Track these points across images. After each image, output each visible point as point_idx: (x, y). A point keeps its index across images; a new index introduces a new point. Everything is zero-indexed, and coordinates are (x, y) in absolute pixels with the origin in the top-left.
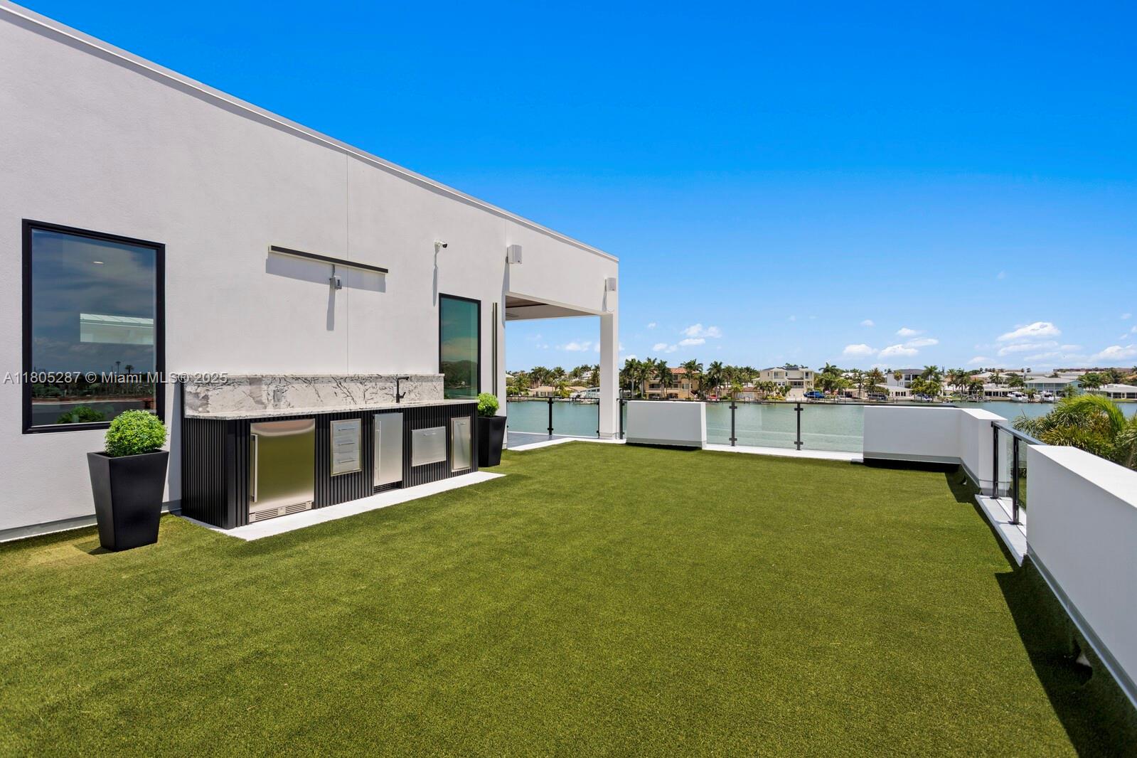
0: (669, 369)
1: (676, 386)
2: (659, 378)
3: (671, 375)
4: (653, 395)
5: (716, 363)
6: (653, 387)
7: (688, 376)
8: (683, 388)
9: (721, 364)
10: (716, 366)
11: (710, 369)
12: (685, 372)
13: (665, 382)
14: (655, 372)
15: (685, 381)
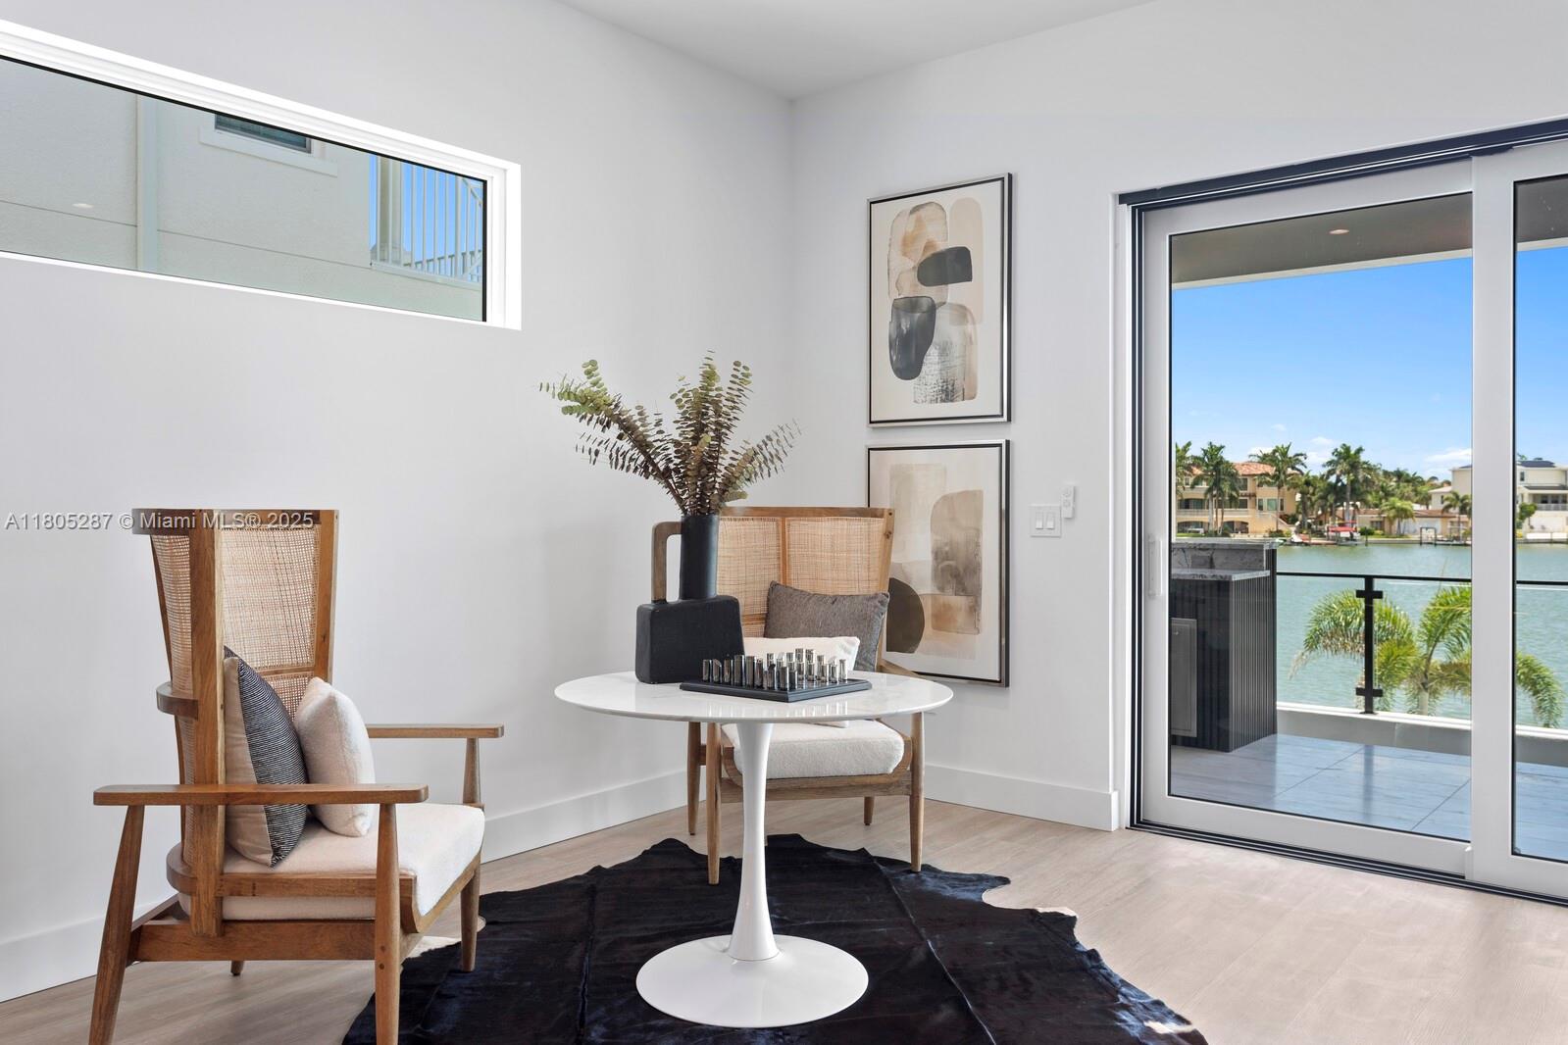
0: (1229, 465)
1: (1244, 505)
2: (1204, 486)
3: (1233, 476)
4: (1187, 524)
5: (1347, 449)
6: (1187, 507)
7: (1278, 480)
8: (1261, 508)
9: (1360, 450)
10: (1348, 458)
11: (1330, 463)
12: (1271, 470)
13: (1221, 493)
14: (1197, 472)
15: (1268, 493)
